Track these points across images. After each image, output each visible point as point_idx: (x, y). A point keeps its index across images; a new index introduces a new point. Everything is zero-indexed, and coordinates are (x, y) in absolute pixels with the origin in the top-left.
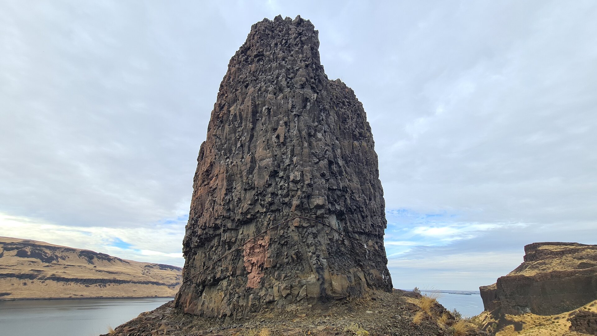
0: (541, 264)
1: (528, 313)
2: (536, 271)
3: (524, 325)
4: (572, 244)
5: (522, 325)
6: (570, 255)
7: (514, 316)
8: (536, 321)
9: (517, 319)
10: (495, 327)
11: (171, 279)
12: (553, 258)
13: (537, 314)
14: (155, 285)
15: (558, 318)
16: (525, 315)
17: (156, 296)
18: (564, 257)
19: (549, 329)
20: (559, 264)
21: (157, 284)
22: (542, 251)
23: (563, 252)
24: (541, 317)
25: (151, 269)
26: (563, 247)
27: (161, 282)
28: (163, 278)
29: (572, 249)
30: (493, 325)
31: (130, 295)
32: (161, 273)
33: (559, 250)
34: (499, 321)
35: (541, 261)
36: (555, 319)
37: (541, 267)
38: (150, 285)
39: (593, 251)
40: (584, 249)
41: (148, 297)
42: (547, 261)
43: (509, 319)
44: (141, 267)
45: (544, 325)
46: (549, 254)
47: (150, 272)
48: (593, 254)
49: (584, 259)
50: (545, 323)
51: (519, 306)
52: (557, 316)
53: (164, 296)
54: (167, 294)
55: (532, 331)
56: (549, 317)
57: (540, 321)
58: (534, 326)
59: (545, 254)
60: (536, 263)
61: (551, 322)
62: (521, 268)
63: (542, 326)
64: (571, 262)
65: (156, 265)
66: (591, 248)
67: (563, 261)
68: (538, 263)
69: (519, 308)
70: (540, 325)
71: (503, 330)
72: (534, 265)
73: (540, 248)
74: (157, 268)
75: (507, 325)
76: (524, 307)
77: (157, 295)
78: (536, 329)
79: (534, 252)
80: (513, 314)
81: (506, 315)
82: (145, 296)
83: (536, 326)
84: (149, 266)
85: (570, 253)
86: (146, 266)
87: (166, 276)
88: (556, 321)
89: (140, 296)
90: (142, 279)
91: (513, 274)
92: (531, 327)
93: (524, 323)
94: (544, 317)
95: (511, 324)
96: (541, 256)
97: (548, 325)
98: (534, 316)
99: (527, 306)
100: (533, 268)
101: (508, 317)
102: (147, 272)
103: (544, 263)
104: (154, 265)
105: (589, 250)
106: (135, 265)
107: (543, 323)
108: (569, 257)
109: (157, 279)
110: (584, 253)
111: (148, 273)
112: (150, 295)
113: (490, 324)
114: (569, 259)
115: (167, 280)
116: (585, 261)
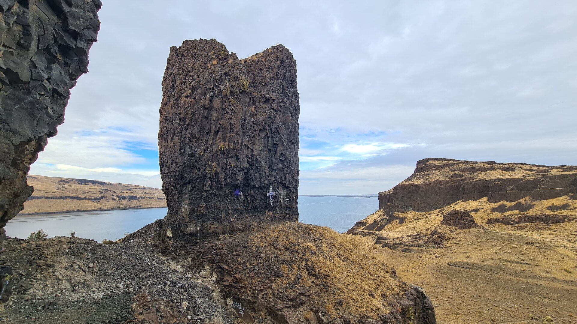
0: (426, 175)
1: (410, 211)
2: (422, 180)
3: (406, 219)
4: (450, 160)
5: (404, 219)
6: (448, 168)
7: (400, 213)
8: (415, 216)
9: (402, 215)
10: (386, 222)
11: (94, 193)
12: (436, 170)
13: (416, 211)
14: (75, 200)
15: (430, 214)
16: (408, 213)
17: (78, 210)
18: (443, 170)
19: (423, 222)
20: (438, 175)
21: (78, 198)
22: (429, 165)
23: (443, 165)
24: (419, 213)
25: (68, 184)
26: (443, 162)
27: (82, 196)
28: (85, 193)
29: (450, 164)
30: (384, 220)
31: (45, 210)
32: (81, 187)
33: (441, 164)
34: (389, 218)
35: (426, 173)
36: (428, 214)
37: (425, 177)
38: (69, 200)
39: (464, 165)
40: (458, 164)
41: (68, 212)
42: (431, 173)
43: (397, 215)
44: (54, 182)
45: (420, 219)
46: (433, 167)
47: (67, 187)
48: (463, 167)
49: (456, 171)
50: (421, 217)
51: (405, 206)
52: (430, 212)
53: (88, 209)
54: (92, 207)
55: (411, 223)
56: (424, 213)
57: (418, 216)
58: (413, 220)
59: (431, 167)
60: (423, 174)
61: (425, 217)
62: (411, 178)
63: (419, 220)
64: (447, 173)
65: (73, 180)
66: (463, 163)
67: (442, 172)
68: (424, 174)
69: (405, 208)
70: (417, 219)
71: (390, 223)
72: (422, 175)
73: (428, 163)
74: (75, 183)
75: (394, 220)
76: (408, 207)
77: (80, 209)
78: (414, 222)
79: (423, 166)
80: (400, 212)
81: (395, 213)
82: (65, 210)
83: (414, 220)
84: (64, 181)
85: (448, 167)
86: (60, 181)
87: (87, 190)
88: (429, 216)
89: (58, 211)
90: (58, 195)
91: (404, 183)
92: (411, 220)
93: (406, 218)
94: (421, 213)
95: (397, 219)
96: (427, 169)
97: (423, 219)
98: (414, 213)
99: (410, 206)
100: (420, 177)
101: (396, 214)
102: (63, 187)
103: (429, 174)
104: (70, 180)
105: (461, 164)
106: (46, 181)
107: (420, 217)
108: (447, 169)
109: (76, 194)
110: (458, 166)
111: (64, 189)
112: (70, 210)
113: (382, 220)
114: (446, 171)
115: (90, 194)
116: (456, 172)
